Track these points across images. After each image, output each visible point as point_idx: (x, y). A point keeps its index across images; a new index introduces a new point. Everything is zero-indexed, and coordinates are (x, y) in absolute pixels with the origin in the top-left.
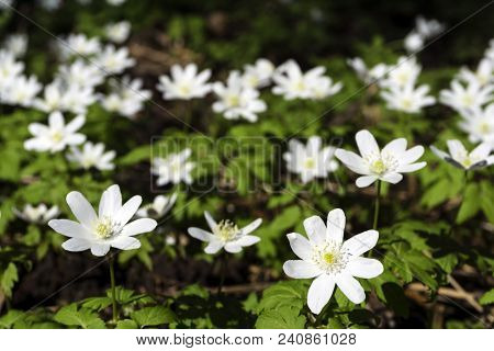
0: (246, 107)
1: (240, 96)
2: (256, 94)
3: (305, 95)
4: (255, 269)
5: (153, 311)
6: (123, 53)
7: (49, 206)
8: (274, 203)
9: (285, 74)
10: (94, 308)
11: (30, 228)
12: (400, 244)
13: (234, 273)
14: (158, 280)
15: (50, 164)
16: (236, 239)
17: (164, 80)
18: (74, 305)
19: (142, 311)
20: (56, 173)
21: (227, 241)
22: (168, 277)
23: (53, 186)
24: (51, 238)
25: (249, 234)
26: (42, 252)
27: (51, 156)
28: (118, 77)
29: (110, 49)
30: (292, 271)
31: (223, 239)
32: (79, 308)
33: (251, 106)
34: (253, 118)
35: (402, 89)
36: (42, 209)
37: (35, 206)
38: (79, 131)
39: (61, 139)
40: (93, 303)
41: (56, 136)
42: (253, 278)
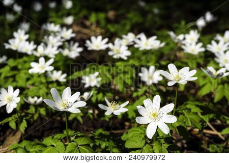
0: (123, 53)
1: (120, 49)
2: (127, 48)
3: (148, 48)
4: (127, 124)
5: (83, 139)
6: (70, 31)
7: (39, 97)
8: (135, 95)
9: (139, 39)
10: (59, 138)
11: (31, 107)
12: (186, 110)
13: (118, 125)
14: (85, 129)
15: (39, 79)
16: (118, 109)
17: (88, 42)
18: (51, 137)
19: (79, 139)
20: (41, 83)
21: (115, 110)
22: (90, 127)
23: (40, 89)
24: (39, 111)
25: (124, 107)
26: (36, 117)
27: (39, 76)
28: (69, 41)
29: (65, 29)
30: (139, 121)
31: (113, 109)
32: (53, 138)
33: (124, 53)
34: (125, 58)
35: (191, 44)
36: (36, 98)
37: (33, 97)
38: (51, 65)
39: (44, 68)
40: (58, 136)
41: (42, 67)
42: (126, 127)
